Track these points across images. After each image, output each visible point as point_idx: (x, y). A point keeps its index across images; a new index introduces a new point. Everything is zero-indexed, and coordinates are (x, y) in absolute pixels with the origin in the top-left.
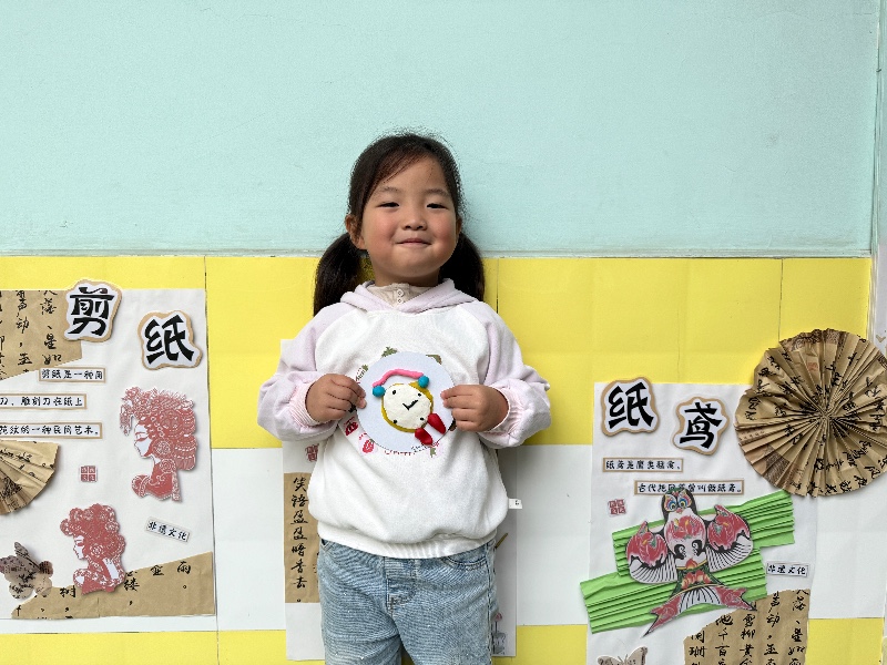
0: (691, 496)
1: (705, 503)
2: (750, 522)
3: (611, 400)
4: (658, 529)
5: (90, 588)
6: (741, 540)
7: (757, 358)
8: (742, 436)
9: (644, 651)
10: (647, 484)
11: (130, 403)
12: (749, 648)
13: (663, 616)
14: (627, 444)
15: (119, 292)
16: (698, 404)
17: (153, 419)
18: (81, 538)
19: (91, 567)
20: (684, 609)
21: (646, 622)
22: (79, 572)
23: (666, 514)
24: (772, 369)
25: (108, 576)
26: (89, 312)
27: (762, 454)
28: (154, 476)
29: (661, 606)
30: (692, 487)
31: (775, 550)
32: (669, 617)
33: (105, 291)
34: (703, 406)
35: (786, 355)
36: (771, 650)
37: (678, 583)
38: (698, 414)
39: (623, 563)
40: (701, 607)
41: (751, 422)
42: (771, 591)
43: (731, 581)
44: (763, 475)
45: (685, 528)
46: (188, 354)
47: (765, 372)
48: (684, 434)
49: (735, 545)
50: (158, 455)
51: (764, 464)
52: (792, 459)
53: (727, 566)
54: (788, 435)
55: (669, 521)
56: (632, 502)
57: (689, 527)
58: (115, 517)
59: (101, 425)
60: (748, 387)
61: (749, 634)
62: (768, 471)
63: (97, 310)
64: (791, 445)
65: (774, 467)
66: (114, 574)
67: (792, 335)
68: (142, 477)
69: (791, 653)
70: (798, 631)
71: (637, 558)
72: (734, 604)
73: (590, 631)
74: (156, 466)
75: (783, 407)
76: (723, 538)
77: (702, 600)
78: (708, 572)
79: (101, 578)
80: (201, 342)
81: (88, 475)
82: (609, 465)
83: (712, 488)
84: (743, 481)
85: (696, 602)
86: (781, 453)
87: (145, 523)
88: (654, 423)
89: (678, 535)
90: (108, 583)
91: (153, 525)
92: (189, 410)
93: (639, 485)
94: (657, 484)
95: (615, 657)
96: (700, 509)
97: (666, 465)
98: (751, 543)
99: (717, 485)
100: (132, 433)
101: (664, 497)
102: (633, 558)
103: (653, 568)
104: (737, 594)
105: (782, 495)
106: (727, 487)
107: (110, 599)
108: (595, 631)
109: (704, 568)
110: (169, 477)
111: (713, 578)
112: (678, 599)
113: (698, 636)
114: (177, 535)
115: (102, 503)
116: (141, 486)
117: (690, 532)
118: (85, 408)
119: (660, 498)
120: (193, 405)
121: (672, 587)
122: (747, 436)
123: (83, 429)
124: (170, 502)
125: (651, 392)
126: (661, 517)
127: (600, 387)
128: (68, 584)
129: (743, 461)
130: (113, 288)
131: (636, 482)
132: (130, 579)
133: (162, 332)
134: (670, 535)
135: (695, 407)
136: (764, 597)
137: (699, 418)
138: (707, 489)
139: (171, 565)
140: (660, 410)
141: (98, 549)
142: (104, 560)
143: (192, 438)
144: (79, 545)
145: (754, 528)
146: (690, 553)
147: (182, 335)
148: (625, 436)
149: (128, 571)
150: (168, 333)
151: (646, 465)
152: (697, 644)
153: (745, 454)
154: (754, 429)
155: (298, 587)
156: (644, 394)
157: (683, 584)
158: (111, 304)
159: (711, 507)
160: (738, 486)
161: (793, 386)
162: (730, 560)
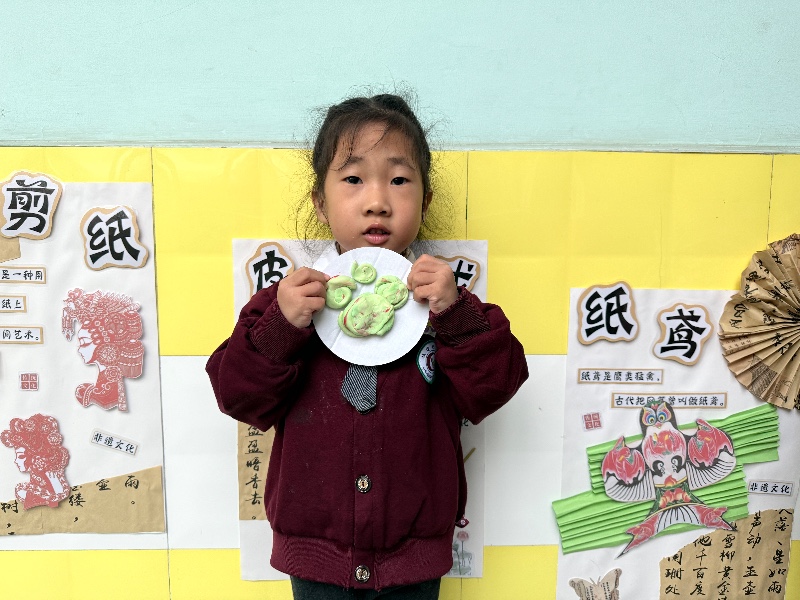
0: (671, 409)
1: (686, 416)
2: (733, 437)
3: (588, 307)
4: (635, 444)
5: (33, 503)
6: (724, 456)
7: (744, 261)
8: (727, 346)
9: (618, 573)
10: (625, 397)
11: (72, 306)
12: (728, 570)
13: (639, 536)
14: (605, 354)
15: (60, 185)
16: (680, 311)
17: (98, 324)
18: (22, 450)
19: (33, 481)
20: (661, 529)
21: (622, 543)
22: (20, 486)
23: (644, 428)
24: (761, 273)
25: (52, 490)
26: (27, 207)
27: (748, 365)
28: (98, 385)
29: (637, 526)
30: (673, 400)
31: (758, 468)
32: (645, 538)
33: (44, 184)
34: (686, 313)
35: (777, 257)
36: (751, 572)
37: (655, 502)
38: (681, 321)
39: (598, 479)
40: (679, 527)
41: (736, 330)
42: (752, 511)
43: (711, 499)
44: (747, 388)
45: (663, 444)
46: (134, 253)
47: (753, 277)
48: (665, 344)
49: (716, 461)
50: (102, 362)
51: (750, 375)
52: (780, 370)
53: (708, 484)
54: (776, 345)
55: (647, 436)
56: (608, 416)
57: (668, 442)
58: (58, 427)
59: (42, 329)
60: (733, 293)
61: (728, 556)
62: (752, 384)
63: (35, 205)
64: (779, 355)
65: (761, 379)
66: (58, 488)
67: (782, 237)
68: (86, 385)
69: (772, 574)
70: (779, 553)
71: (614, 475)
72: (714, 524)
73: (560, 551)
74: (101, 374)
75: (772, 314)
76: (705, 453)
77: (681, 520)
78: (689, 491)
79: (43, 493)
80: (148, 240)
81: (29, 382)
82: (585, 376)
83: (693, 401)
84: (726, 394)
85: (674, 521)
86: (768, 363)
87: (91, 435)
88: (633, 331)
89: (658, 450)
90: (51, 498)
91: (98, 437)
92: (135, 315)
93: (616, 397)
94: (635, 397)
95: (586, 579)
96: (680, 423)
97: (645, 377)
98: (734, 460)
99: (698, 397)
100: (75, 339)
101: (643, 411)
102: (609, 475)
103: (630, 486)
104: (717, 513)
105: (768, 409)
106: (709, 401)
107: (54, 516)
108: (566, 551)
109: (684, 486)
110: (115, 386)
111: (693, 496)
112: (655, 519)
113: (675, 557)
114: (124, 447)
115: (44, 414)
116: (85, 396)
117: (669, 447)
118: (25, 311)
119: (638, 411)
120: (140, 310)
121: (650, 506)
122: (732, 345)
123: (22, 334)
124: (116, 413)
125: (631, 297)
126: (639, 431)
127: (577, 292)
128: (9, 498)
129: (726, 373)
130: (54, 182)
131: (613, 395)
132: (74, 493)
133: (106, 230)
134: (648, 450)
135: (678, 314)
136: (745, 517)
137: (681, 325)
138: (688, 402)
139: (118, 479)
140: (640, 317)
141: (40, 463)
142: (47, 474)
143: (139, 344)
144: (21, 457)
145: (736, 444)
146: (668, 469)
147: (127, 233)
148: (602, 345)
149: (72, 486)
150: (112, 230)
151: (624, 377)
152: (674, 566)
153: (730, 365)
154: (739, 338)
155: (254, 503)
156: (624, 300)
157: (661, 503)
158: (51, 198)
159: (692, 420)
160: (721, 399)
161: (783, 292)
162: (710, 478)
